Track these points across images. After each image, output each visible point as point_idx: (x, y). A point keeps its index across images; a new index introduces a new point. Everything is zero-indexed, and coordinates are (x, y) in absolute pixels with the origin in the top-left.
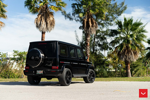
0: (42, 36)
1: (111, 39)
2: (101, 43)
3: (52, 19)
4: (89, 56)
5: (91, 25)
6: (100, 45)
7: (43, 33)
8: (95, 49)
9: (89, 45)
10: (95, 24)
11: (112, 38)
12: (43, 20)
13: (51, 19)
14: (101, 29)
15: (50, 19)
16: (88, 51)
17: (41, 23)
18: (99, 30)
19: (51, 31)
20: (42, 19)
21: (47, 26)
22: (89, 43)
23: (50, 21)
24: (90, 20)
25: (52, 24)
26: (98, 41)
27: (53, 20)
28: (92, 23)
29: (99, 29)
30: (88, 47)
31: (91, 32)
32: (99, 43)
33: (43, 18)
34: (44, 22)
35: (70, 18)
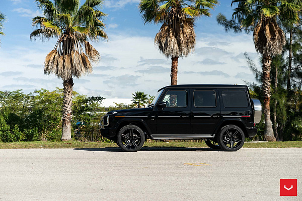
0: (172, 65)
3: (189, 31)
4: (270, 97)
5: (269, 36)
8: (292, 83)
9: (268, 76)
10: (277, 35)
12: (171, 35)
13: (187, 31)
15: (185, 32)
16: (267, 89)
17: (167, 40)
20: (169, 34)
21: (179, 46)
22: (268, 72)
23: (185, 35)
24: (267, 27)
25: (190, 41)
26: (297, 66)
27: (191, 34)
28: (272, 32)
30: (266, 81)
31: (270, 50)
33: (171, 32)
34: (173, 39)
35: (235, 28)
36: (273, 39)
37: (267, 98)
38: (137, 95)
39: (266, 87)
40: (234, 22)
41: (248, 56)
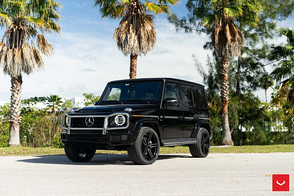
0: (131, 63)
1: (274, 65)
2: (252, 75)
3: (150, 28)
4: (229, 100)
5: (229, 37)
6: (249, 79)
7: (133, 57)
8: (241, 87)
9: (226, 79)
10: (237, 36)
11: (276, 62)
12: (131, 31)
13: (148, 27)
14: (250, 45)
15: (146, 28)
16: (225, 92)
17: (127, 37)
18: (247, 49)
19: (148, 52)
20: (129, 30)
21: (140, 44)
22: (227, 74)
23: (146, 32)
24: (227, 27)
25: (151, 38)
26: (246, 70)
27: (152, 31)
28: (233, 34)
29: (246, 46)
30: (225, 84)
31: (230, 52)
32: (248, 74)
33: (130, 28)
34: (133, 35)
35: (186, 28)
36: (233, 40)
37: (226, 101)
38: (51, 98)
39: (225, 89)
40: (185, 21)
41: (195, 58)
